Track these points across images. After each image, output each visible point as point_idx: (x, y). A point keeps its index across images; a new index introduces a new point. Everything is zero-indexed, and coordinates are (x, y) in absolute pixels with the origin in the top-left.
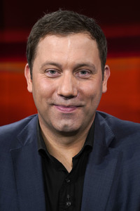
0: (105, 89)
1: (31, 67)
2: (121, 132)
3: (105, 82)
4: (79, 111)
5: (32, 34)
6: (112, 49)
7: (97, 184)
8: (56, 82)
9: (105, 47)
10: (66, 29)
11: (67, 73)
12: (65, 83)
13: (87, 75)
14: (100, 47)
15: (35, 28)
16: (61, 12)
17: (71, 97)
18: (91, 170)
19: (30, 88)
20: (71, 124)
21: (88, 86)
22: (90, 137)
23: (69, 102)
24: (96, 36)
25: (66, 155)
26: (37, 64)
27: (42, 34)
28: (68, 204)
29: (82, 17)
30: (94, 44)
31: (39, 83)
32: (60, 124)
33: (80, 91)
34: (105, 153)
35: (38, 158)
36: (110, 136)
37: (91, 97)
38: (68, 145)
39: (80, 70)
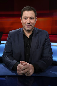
0: (36, 22)
1: (22, 17)
2: (39, 31)
4: (31, 26)
5: (22, 11)
6: (38, 16)
8: (26, 20)
9: (36, 13)
10: (29, 10)
11: (29, 19)
12: (28, 21)
13: (33, 19)
14: (35, 14)
15: (22, 10)
16: (28, 6)
17: (29, 23)
18: (33, 38)
19: (21, 22)
20: (29, 29)
21: (33, 21)
22: (33, 32)
23: (29, 24)
24: (35, 12)
25: (28, 35)
26: (23, 17)
27: (24, 11)
28: (28, 44)
30: (34, 13)
31: (23, 21)
32: (27, 29)
33: (31, 22)
34: (36, 35)
36: (37, 32)
37: (33, 24)
38: (29, 33)
39: (31, 18)
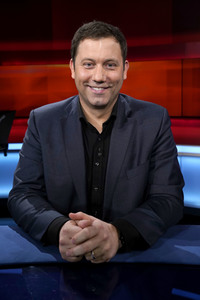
0: (125, 77)
1: (74, 61)
2: (136, 107)
3: (126, 72)
4: (107, 92)
5: (75, 38)
7: (119, 143)
8: (91, 72)
9: (126, 47)
10: (99, 35)
11: (99, 66)
12: (97, 73)
13: (113, 67)
14: (122, 48)
15: (77, 34)
16: (95, 22)
17: (101, 82)
18: (115, 131)
19: (73, 76)
20: (101, 100)
21: (114, 74)
22: (114, 110)
23: (101, 85)
24: (120, 40)
25: (98, 124)
26: (78, 59)
27: (81, 38)
28: (100, 154)
29: (110, 26)
30: (118, 45)
31: (79, 72)
32: (94, 100)
33: (108, 78)
34: (125, 121)
35: (79, 123)
36: (128, 109)
38: (100, 117)
39: (108, 64)
